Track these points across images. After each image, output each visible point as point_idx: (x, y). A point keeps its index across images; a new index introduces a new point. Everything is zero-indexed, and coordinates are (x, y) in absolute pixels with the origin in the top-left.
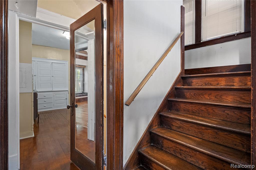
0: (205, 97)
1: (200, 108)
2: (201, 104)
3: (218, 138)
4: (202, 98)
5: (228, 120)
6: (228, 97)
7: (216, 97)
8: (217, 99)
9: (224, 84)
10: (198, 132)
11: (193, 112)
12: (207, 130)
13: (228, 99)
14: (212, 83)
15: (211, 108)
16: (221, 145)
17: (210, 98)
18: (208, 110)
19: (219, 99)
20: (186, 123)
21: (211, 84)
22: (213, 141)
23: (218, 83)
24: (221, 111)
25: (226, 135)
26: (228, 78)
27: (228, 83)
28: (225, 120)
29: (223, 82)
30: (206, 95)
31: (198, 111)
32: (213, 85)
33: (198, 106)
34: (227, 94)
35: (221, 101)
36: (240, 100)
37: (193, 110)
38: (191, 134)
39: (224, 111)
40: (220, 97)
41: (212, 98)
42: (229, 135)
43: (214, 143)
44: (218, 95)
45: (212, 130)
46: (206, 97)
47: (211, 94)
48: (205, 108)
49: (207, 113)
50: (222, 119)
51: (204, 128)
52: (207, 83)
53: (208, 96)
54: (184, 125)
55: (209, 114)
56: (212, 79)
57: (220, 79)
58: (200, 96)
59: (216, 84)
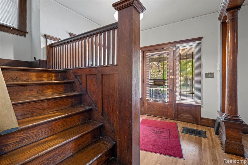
0: (25, 94)
1: (34, 107)
2: (38, 101)
3: (66, 125)
4: (22, 96)
5: (60, 109)
6: (48, 91)
7: (38, 92)
8: (39, 94)
9: (35, 79)
10: (49, 130)
11: (25, 115)
12: (57, 123)
13: (48, 92)
14: (22, 78)
15: (46, 103)
16: (69, 129)
17: (31, 94)
18: (43, 106)
19: (41, 94)
20: (33, 129)
21: (20, 79)
22: (62, 130)
23: (29, 78)
24: (55, 103)
25: (71, 118)
26: (38, 73)
27: (38, 78)
28: (58, 109)
29: (33, 77)
30: (27, 91)
31: (32, 111)
32: (24, 80)
33: (31, 105)
34: (47, 88)
35: (43, 95)
36: (57, 92)
37: (23, 112)
38: (42, 137)
39: (57, 103)
40: (41, 92)
41: (34, 93)
42: (73, 118)
43: (63, 131)
44: (39, 90)
45: (62, 121)
46: (27, 94)
47: (32, 90)
48: (40, 105)
49: (42, 110)
50: (56, 110)
51: (55, 122)
52: (15, 77)
53: (30, 93)
54: (29, 133)
55: (44, 110)
56: (22, 74)
57: (31, 74)
58: (19, 94)
59: (26, 79)
